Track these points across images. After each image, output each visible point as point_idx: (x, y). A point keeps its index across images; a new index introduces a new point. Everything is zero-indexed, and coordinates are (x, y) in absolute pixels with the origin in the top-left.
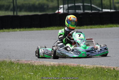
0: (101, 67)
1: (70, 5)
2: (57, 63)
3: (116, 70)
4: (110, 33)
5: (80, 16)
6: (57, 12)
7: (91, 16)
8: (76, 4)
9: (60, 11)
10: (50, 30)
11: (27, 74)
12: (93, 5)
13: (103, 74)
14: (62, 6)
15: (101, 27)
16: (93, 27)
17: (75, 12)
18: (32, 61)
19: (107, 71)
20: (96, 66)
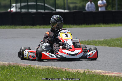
0: (52, 68)
1: (23, 4)
2: (8, 63)
3: (67, 72)
5: (33, 16)
6: (9, 10)
7: (44, 15)
8: (29, 4)
9: (12, 9)
10: (1, 28)
12: (46, 5)
13: (54, 75)
14: (14, 5)
16: (46, 26)
17: (28, 11)
19: (58, 72)
20: (47, 66)
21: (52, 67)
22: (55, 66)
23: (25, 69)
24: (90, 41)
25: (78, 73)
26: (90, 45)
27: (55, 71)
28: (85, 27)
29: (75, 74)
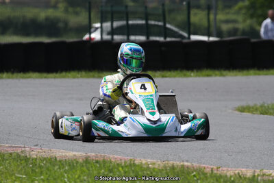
0: (183, 166)
1: (116, 24)
2: (83, 154)
4: (206, 89)
6: (87, 37)
7: (163, 49)
8: (130, 22)
9: (93, 36)
10: (69, 77)
11: (13, 177)
12: (168, 26)
13: (186, 182)
14: (98, 25)
15: (185, 76)
16: (168, 73)
17: (128, 38)
18: (24, 147)
19: (194, 176)
20: (171, 162)
21: (182, 164)
22: (187, 161)
23: (122, 167)
24: (266, 105)
25: (240, 176)
26: (266, 116)
27: (189, 173)
28: (255, 74)
29: (232, 179)
